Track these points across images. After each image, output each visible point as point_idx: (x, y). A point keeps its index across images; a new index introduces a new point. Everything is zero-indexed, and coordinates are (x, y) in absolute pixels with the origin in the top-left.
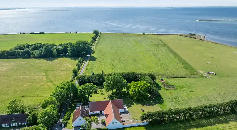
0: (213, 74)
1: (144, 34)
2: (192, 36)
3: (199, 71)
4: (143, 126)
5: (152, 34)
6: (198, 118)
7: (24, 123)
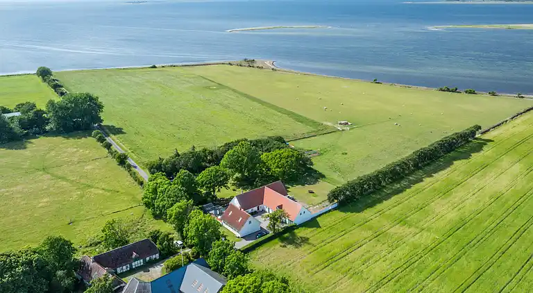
0: (347, 124)
1: (154, 67)
2: (250, 63)
3: (325, 123)
4: (335, 209)
5: (171, 66)
6: (387, 184)
7: (154, 256)
